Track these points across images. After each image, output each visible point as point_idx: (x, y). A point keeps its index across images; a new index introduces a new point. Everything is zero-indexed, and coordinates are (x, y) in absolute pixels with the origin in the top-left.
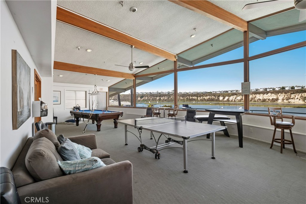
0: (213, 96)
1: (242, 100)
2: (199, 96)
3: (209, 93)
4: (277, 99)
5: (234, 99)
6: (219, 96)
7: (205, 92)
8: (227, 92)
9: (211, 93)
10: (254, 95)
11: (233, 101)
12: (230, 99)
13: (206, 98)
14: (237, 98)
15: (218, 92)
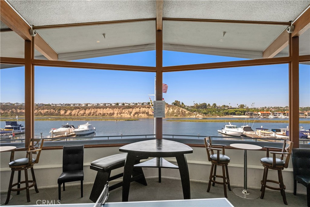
0: (52, 110)
1: (85, 115)
3: (47, 105)
4: (113, 114)
5: (77, 113)
6: (60, 110)
7: (41, 104)
8: (69, 105)
9: (49, 105)
10: (95, 109)
11: (76, 115)
12: (72, 113)
13: (42, 112)
14: (80, 112)
15: (59, 105)
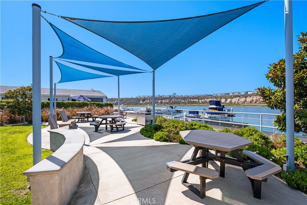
0: (214, 99)
1: (246, 102)
2: (200, 98)
5: (237, 101)
6: (221, 98)
8: (228, 94)
9: (212, 95)
10: (258, 96)
12: (232, 101)
13: (207, 101)
14: (240, 100)
15: (219, 95)
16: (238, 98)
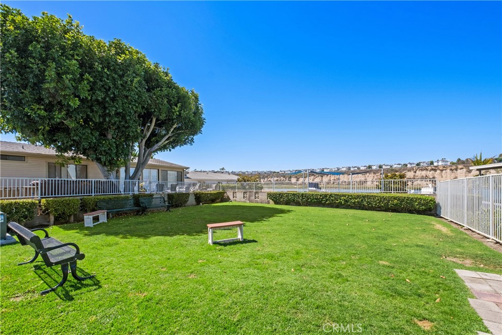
0: (282, 178)
2: (261, 176)
4: (365, 182)
10: (336, 176)
16: (313, 177)
